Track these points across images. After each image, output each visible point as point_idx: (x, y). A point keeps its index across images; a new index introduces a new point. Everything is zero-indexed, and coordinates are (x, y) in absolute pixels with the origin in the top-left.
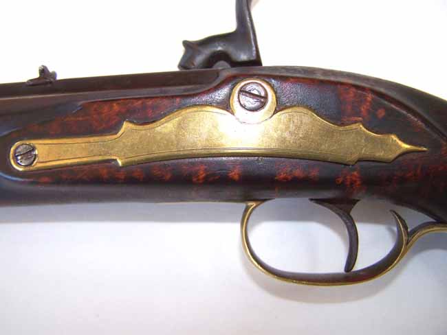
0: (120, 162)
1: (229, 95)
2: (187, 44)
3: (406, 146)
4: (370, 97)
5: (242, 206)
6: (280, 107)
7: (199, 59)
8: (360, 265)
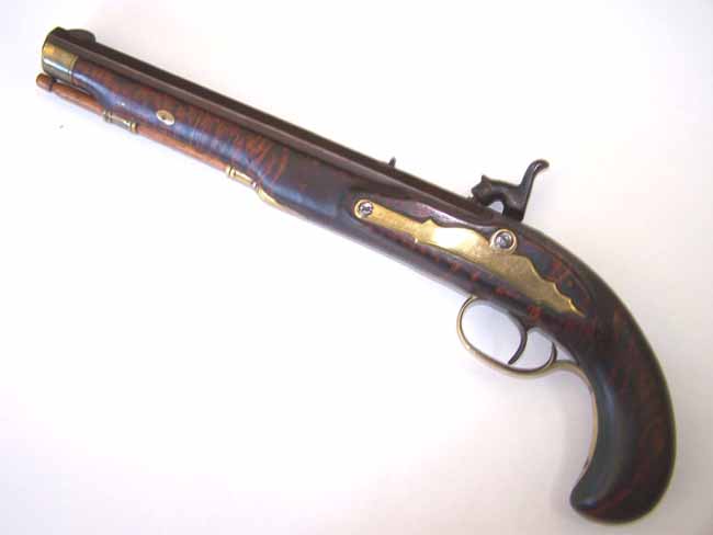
0: (416, 241)
1: (493, 233)
2: (484, 178)
3: (573, 308)
4: (568, 272)
5: (469, 296)
6: (518, 252)
7: (486, 191)
8: (518, 365)
